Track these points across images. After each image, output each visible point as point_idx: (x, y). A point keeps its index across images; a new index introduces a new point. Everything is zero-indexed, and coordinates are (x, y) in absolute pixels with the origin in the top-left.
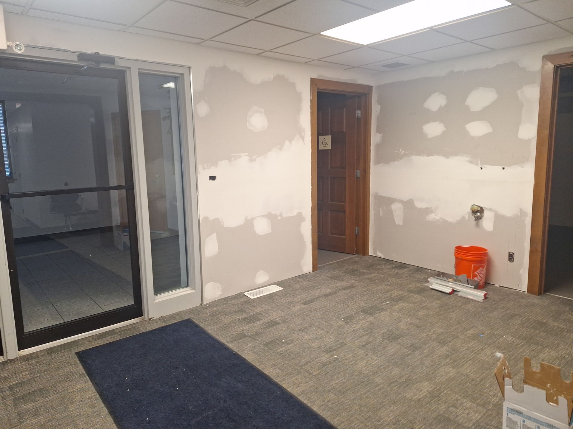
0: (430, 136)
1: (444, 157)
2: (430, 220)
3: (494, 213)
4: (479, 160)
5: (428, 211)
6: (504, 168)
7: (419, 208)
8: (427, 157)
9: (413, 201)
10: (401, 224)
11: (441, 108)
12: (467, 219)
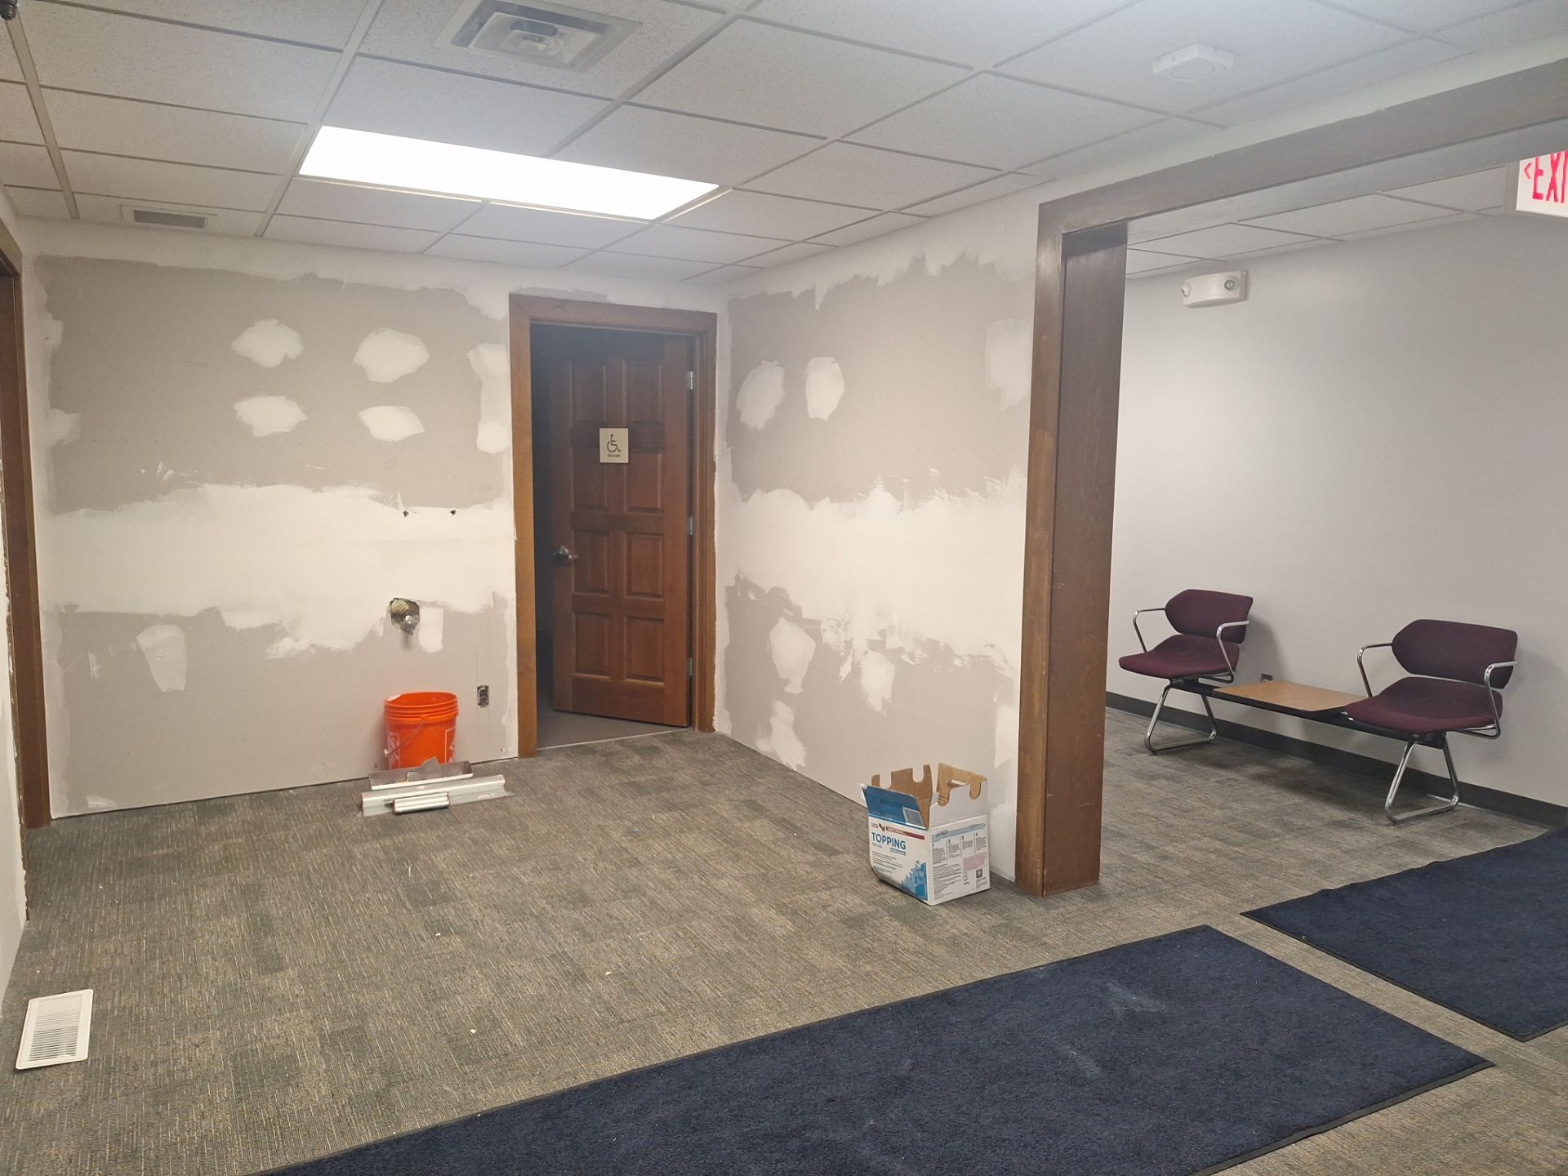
0: (261, 431)
1: (307, 487)
2: (278, 656)
3: (442, 610)
4: (399, 495)
5: (272, 633)
6: (453, 512)
7: (242, 630)
8: (255, 488)
9: (219, 613)
10: (180, 685)
11: (286, 360)
12: (381, 634)
